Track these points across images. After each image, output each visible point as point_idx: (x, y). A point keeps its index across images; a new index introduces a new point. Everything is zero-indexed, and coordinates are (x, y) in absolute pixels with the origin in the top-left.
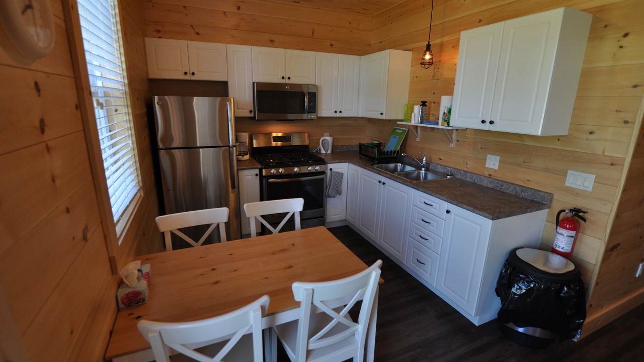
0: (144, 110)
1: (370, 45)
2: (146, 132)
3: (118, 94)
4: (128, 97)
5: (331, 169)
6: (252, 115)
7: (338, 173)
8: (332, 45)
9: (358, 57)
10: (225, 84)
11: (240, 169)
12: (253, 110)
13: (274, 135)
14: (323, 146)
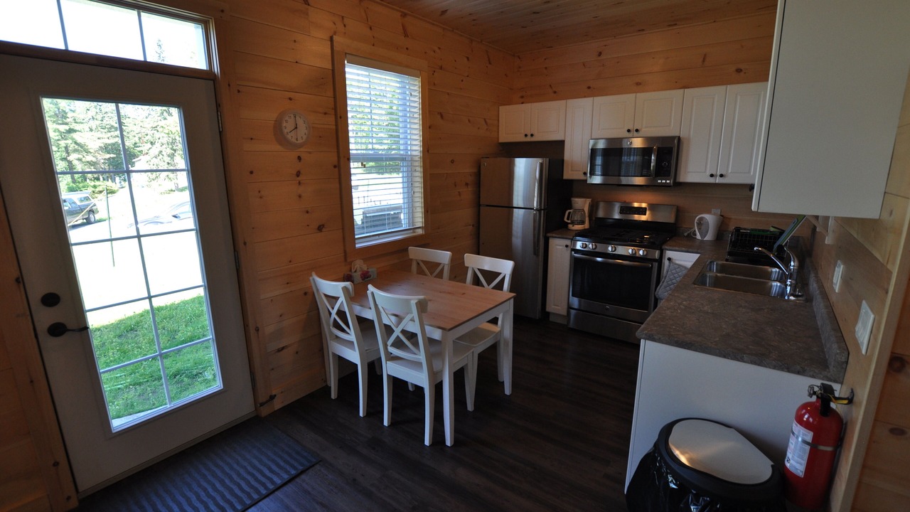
5: (669, 259)
6: (584, 177)
7: (679, 266)
8: (739, 71)
10: (562, 143)
11: (551, 237)
12: (586, 172)
13: (636, 205)
14: (699, 229)
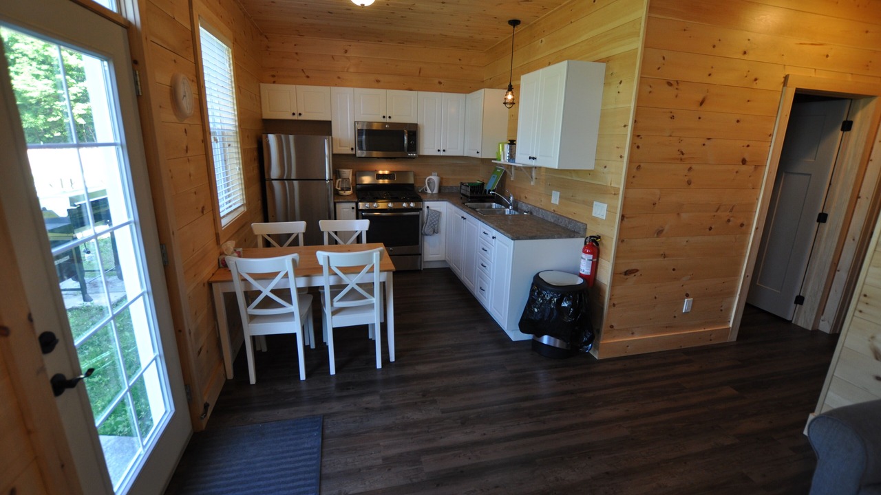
0: (255, 146)
1: (483, 81)
2: (255, 165)
3: (231, 133)
4: (238, 135)
5: (428, 207)
6: (354, 152)
7: (435, 211)
8: (440, 83)
9: (464, 95)
10: (329, 123)
11: (338, 202)
12: (354, 148)
13: (381, 172)
14: (429, 186)
